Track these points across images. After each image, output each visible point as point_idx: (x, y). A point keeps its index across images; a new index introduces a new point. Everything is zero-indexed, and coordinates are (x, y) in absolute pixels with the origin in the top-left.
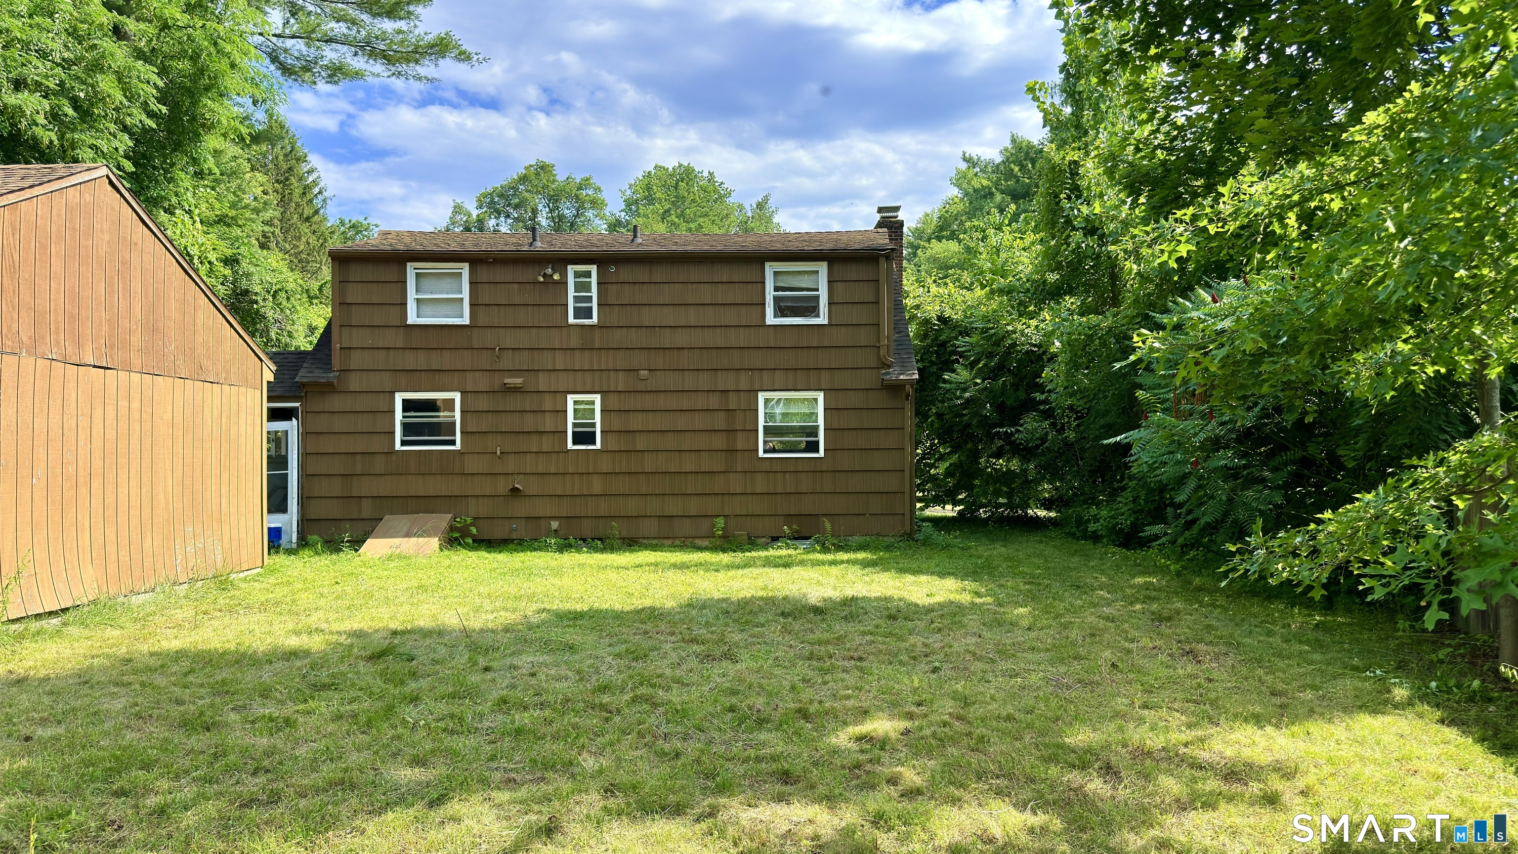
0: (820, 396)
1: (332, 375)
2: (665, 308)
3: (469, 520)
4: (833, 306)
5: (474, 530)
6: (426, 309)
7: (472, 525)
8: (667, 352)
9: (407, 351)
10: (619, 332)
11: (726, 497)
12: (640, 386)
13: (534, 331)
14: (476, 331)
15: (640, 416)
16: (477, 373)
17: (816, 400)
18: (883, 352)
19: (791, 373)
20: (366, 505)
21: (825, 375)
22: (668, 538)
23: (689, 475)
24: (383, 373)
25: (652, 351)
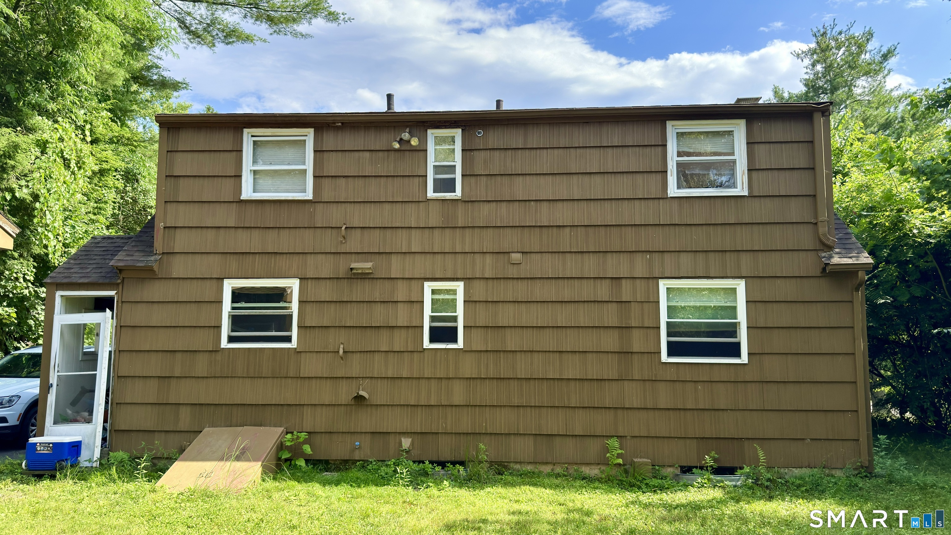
0: (740, 286)
1: (152, 258)
2: (542, 179)
3: (303, 436)
4: (754, 174)
5: (307, 449)
6: (263, 182)
7: (306, 442)
8: (544, 230)
9: (240, 231)
10: (486, 208)
11: (620, 412)
12: (512, 272)
13: (387, 206)
14: (320, 207)
15: (511, 308)
16: (320, 257)
17: (734, 291)
18: (823, 229)
19: (701, 256)
20: (185, 414)
21: (745, 258)
22: (547, 463)
23: (572, 383)
24: (211, 257)
25: (526, 230)
